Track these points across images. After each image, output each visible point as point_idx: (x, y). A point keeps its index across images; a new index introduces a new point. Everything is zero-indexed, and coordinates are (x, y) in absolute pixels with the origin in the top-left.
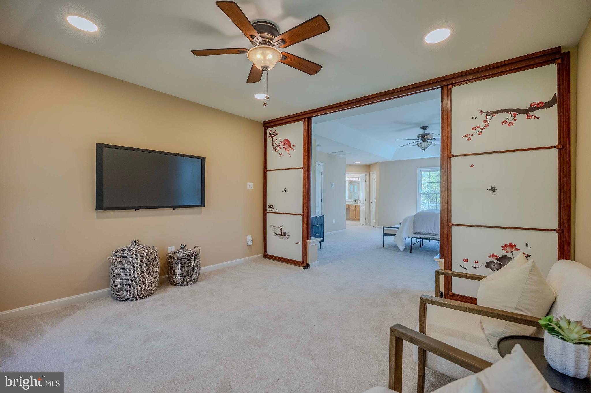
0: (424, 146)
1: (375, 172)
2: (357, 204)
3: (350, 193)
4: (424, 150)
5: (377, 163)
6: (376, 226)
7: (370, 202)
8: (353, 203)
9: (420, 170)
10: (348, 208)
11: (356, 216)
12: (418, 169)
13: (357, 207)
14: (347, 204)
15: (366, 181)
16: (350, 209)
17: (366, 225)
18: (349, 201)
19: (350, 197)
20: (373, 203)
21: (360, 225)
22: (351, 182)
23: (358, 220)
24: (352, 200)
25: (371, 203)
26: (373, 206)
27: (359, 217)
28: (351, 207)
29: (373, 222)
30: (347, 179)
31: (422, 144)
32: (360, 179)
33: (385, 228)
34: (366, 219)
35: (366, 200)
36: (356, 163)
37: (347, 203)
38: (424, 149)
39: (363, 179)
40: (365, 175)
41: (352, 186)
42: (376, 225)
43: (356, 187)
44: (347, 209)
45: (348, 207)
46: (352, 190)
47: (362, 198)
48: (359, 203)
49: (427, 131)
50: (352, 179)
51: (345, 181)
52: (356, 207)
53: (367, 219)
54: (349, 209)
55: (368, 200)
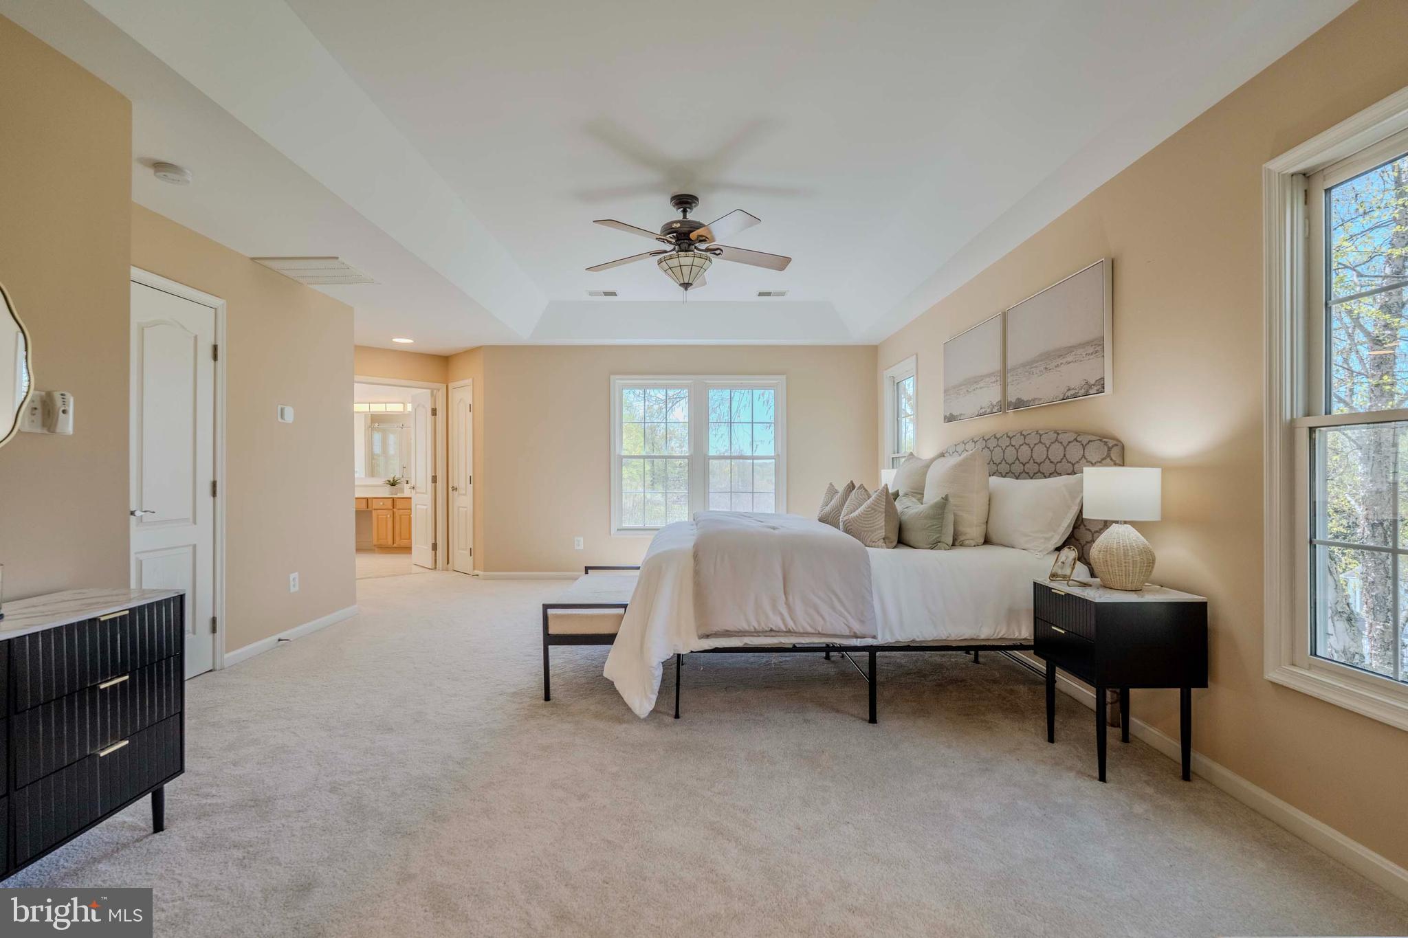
0: (686, 270)
1: (469, 381)
2: (399, 495)
3: (371, 458)
4: (686, 289)
5: (480, 348)
6: (476, 572)
7: (450, 489)
8: (386, 492)
9: (617, 381)
10: (365, 511)
11: (397, 538)
12: (612, 377)
13: (399, 504)
14: (357, 496)
15: (434, 412)
16: (374, 513)
17: (435, 568)
18: (367, 485)
19: (372, 471)
20: (463, 492)
21: (416, 569)
22: (377, 421)
23: (407, 549)
24: (380, 481)
25: (455, 489)
26: (463, 502)
27: (410, 538)
28: (375, 505)
29: (461, 558)
30: (358, 407)
31: (674, 262)
32: (409, 408)
33: (550, 611)
34: (435, 547)
35: (434, 480)
36: (396, 340)
37: (359, 493)
38: (686, 282)
39: (424, 407)
40: (432, 393)
41: (377, 437)
42: (474, 569)
43: (392, 438)
44: (358, 513)
45: (363, 506)
46: (377, 449)
47: (420, 473)
48: (407, 492)
49: (691, 216)
50: (378, 408)
51: (351, 415)
52: (398, 507)
53: (441, 550)
54: (371, 512)
55: (442, 480)
